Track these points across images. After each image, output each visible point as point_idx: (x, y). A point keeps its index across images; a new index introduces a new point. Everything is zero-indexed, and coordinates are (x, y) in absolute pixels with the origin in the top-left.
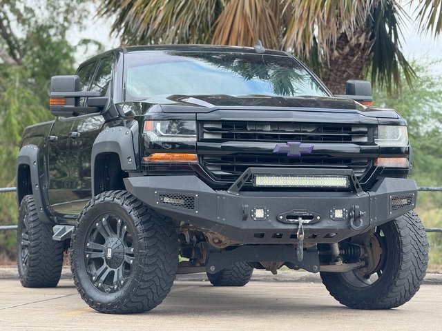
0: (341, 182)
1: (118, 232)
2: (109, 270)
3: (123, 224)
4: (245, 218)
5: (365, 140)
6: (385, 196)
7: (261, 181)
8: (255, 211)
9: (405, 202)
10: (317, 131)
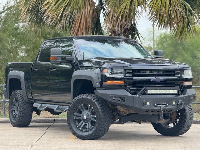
0: (175, 92)
1: (89, 109)
2: (84, 123)
3: (91, 107)
4: (144, 105)
5: (179, 75)
6: (188, 96)
7: (149, 92)
8: (147, 103)
9: (193, 98)
10: (163, 73)
